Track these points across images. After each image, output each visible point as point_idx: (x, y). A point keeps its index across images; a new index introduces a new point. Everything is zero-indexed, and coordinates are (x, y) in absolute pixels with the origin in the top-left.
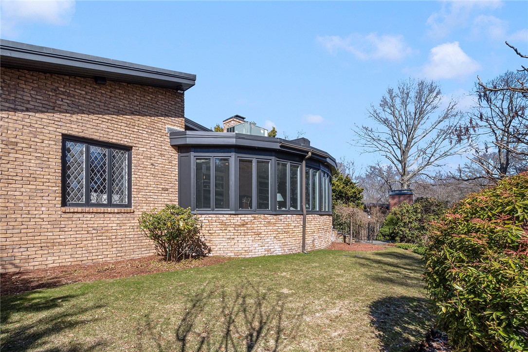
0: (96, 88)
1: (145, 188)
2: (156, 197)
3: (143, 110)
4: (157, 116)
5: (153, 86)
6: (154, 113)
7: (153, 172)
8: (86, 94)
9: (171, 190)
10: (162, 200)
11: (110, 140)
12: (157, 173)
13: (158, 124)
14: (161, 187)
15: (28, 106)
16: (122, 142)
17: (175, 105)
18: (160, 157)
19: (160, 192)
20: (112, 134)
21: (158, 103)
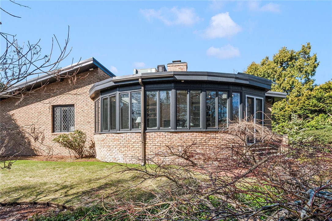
0: (61, 84)
1: (80, 122)
2: (84, 126)
3: (79, 86)
4: (85, 86)
5: (82, 72)
6: (83, 85)
7: (83, 114)
8: (58, 87)
9: (91, 122)
10: (87, 128)
11: (66, 104)
12: (85, 114)
13: (85, 90)
14: (87, 121)
15: (43, 98)
16: (70, 103)
17: (93, 77)
18: (86, 106)
19: (86, 124)
20: (67, 101)
21: (85, 80)
